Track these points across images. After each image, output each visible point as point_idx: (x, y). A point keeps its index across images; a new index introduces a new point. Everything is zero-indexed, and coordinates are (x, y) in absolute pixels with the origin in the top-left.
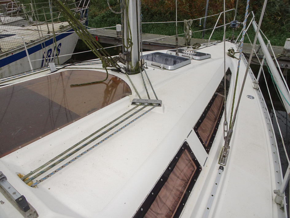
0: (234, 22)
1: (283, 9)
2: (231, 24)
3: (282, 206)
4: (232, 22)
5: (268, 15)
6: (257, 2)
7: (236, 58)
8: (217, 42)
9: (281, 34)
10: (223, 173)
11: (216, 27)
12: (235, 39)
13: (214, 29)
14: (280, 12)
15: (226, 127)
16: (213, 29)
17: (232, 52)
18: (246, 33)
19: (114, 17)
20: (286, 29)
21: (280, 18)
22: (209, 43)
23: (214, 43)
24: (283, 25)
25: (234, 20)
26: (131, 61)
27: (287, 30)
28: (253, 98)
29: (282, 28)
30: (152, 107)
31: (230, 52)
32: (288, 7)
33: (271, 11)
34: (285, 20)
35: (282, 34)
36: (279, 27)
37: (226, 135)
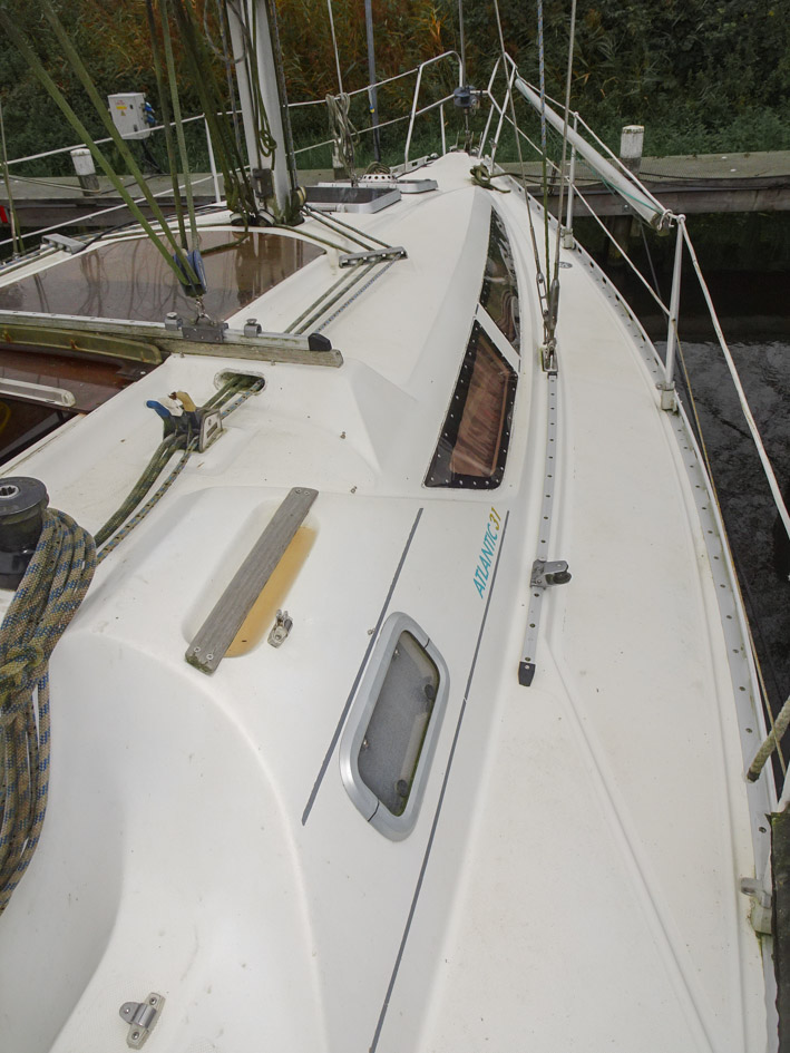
0: (462, 91)
1: (590, 47)
2: (456, 97)
3: (675, 410)
4: (457, 90)
5: (554, 71)
6: (512, 32)
7: (497, 189)
8: (428, 160)
9: (601, 127)
10: (559, 381)
11: (417, 111)
12: (476, 143)
13: (413, 117)
14: (586, 58)
15: (541, 285)
16: (410, 118)
17: (483, 175)
18: (504, 118)
19: (23, 131)
20: (611, 108)
21: (587, 77)
22: (408, 164)
23: (420, 161)
24: (599, 98)
25: (461, 85)
26: (272, 194)
27: (614, 113)
28: (570, 266)
29: (600, 106)
30: (387, 263)
31: (479, 174)
32: (602, 40)
33: (557, 56)
34: (602, 81)
35: (605, 127)
36: (589, 106)
37: (545, 308)
